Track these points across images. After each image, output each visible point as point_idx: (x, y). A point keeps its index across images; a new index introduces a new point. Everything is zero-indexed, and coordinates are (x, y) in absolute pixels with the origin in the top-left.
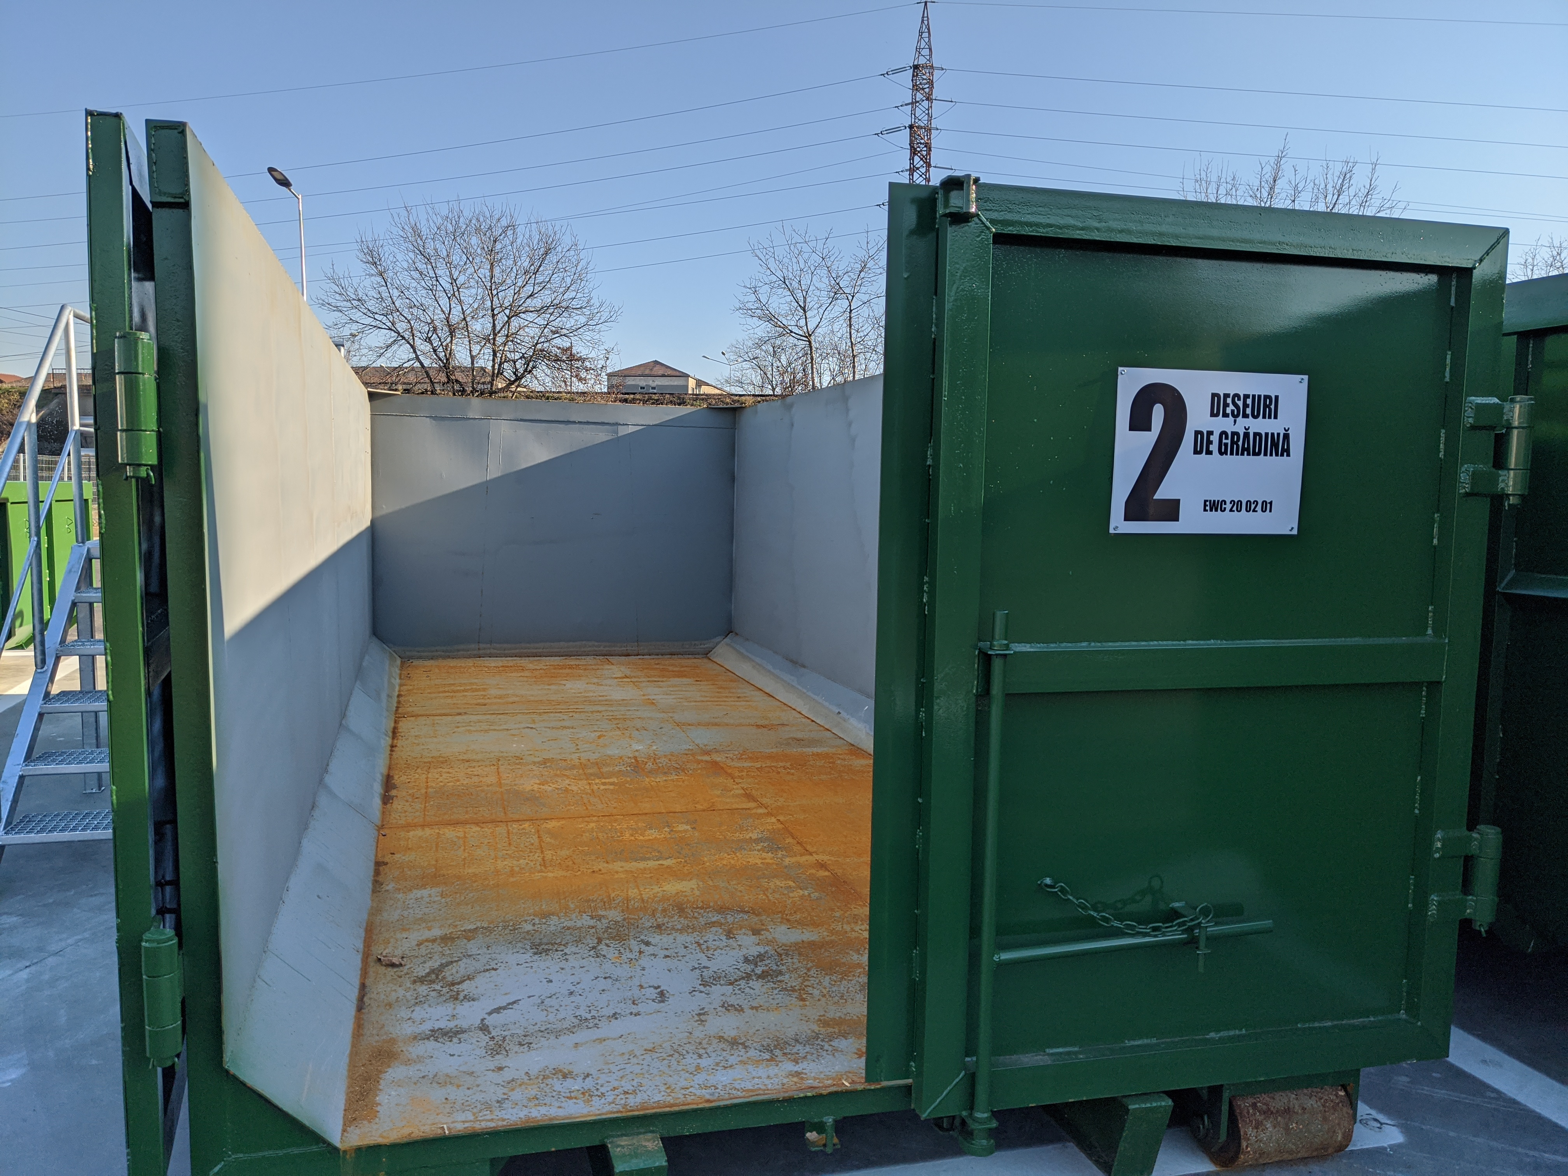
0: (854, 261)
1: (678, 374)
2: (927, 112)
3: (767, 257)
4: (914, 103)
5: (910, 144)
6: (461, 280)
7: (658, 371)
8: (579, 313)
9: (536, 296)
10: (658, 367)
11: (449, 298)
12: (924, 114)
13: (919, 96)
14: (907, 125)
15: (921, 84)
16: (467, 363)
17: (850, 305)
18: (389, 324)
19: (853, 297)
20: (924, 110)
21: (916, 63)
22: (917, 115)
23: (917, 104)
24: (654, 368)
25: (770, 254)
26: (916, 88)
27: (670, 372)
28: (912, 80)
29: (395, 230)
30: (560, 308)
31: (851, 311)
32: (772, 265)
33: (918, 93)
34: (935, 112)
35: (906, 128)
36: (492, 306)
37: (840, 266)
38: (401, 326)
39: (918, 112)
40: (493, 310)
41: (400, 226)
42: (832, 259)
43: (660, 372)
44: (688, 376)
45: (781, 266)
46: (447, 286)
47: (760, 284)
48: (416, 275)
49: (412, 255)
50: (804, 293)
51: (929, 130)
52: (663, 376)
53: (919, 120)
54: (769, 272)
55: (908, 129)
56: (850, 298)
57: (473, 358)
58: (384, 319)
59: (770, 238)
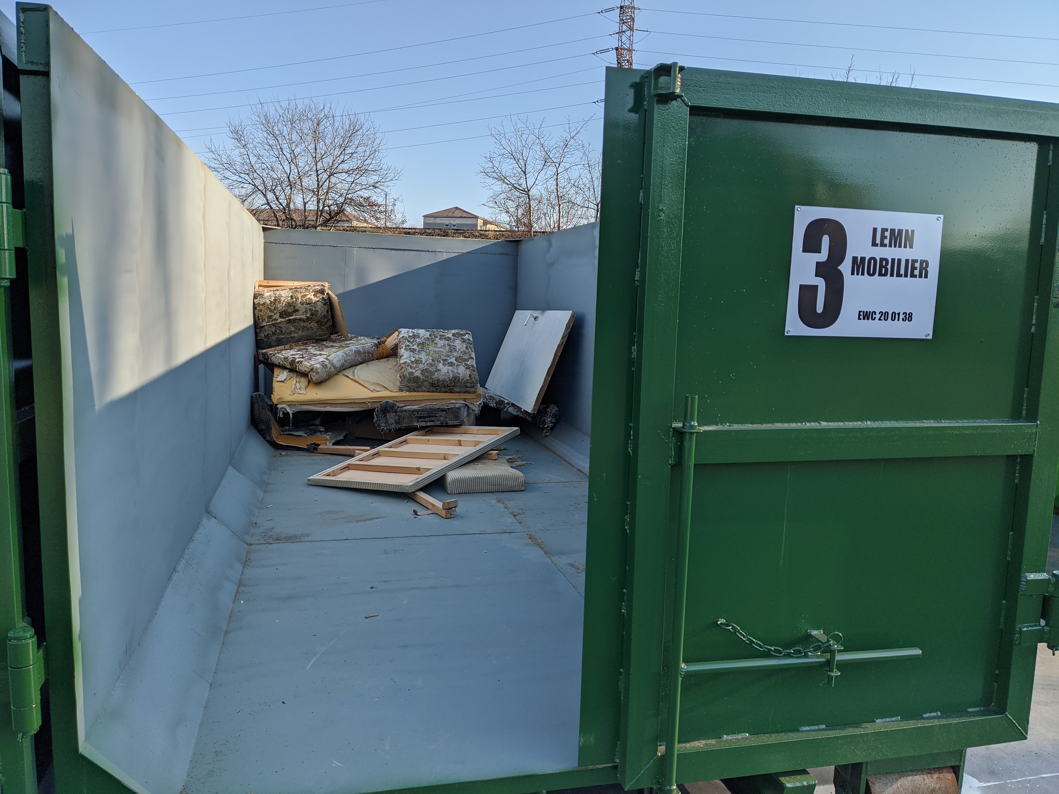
0: (561, 140)
1: (470, 216)
2: (629, 38)
3: (501, 137)
4: (621, 32)
5: (617, 61)
6: (297, 151)
7: (457, 213)
8: (375, 174)
9: (346, 162)
10: (458, 211)
11: (290, 163)
12: (628, 40)
13: (625, 28)
14: (614, 48)
15: (626, 19)
16: (300, 206)
17: (557, 171)
18: (250, 180)
19: (559, 164)
20: (628, 37)
21: (622, 5)
22: (623, 41)
23: (623, 33)
24: (455, 212)
25: (502, 135)
26: (622, 22)
27: (465, 215)
28: (620, 16)
29: (253, 117)
30: (361, 170)
31: (558, 174)
32: (504, 142)
33: (624, 25)
34: (635, 39)
35: (613, 49)
36: (316, 169)
37: (550, 144)
38: (257, 182)
39: (624, 38)
40: (317, 171)
41: (256, 114)
42: (545, 138)
43: (459, 215)
44: (477, 217)
45: (509, 143)
46: (288, 156)
47: (495, 155)
48: (267, 147)
49: (265, 134)
50: (525, 162)
51: (630, 50)
52: (461, 217)
53: (624, 44)
54: (501, 147)
55: (615, 51)
56: (557, 165)
57: (305, 204)
58: (247, 177)
59: (501, 124)
